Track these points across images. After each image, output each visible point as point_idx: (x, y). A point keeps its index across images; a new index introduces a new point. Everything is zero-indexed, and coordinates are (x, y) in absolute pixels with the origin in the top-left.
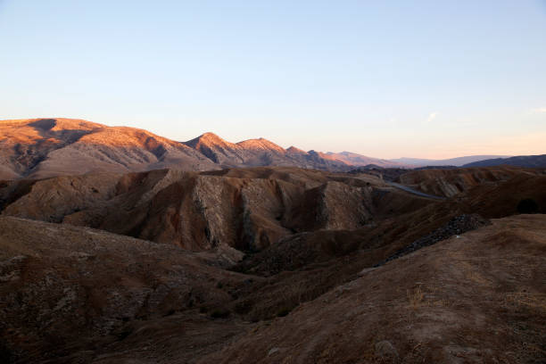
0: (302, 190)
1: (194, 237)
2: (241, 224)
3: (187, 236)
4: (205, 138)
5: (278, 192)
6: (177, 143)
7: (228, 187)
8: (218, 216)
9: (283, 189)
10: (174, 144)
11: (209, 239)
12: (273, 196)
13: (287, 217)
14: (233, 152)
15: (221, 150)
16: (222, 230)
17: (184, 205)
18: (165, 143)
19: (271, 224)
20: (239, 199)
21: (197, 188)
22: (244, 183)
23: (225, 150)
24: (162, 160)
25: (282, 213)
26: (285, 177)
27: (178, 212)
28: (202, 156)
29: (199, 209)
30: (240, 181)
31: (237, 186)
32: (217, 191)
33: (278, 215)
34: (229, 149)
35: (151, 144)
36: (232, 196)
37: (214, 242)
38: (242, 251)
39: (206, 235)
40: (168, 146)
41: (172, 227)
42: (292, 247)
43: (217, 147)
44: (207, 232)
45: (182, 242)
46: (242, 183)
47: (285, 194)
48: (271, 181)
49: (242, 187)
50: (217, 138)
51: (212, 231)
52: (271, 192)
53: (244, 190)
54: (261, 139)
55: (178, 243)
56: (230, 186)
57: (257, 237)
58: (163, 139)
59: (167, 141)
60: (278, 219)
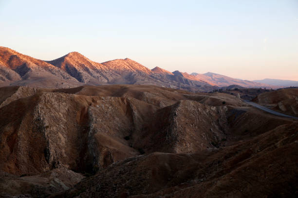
0: (155, 109)
1: (31, 157)
2: (86, 144)
3: (23, 156)
4: (71, 57)
5: (129, 111)
6: (42, 61)
7: (76, 105)
8: (60, 135)
9: (134, 108)
10: (39, 62)
11: (48, 161)
12: (123, 114)
13: (136, 137)
14: (98, 72)
15: (87, 70)
16: (63, 151)
17: (24, 124)
18: (29, 62)
19: (117, 144)
20: (86, 117)
21: (40, 106)
22: (93, 101)
23: (91, 70)
24: (25, 79)
25: (131, 132)
26: (139, 95)
27: (15, 131)
28: (66, 75)
29: (39, 128)
30: (89, 98)
31: (85, 104)
32: (62, 109)
33: (127, 135)
34: (94, 69)
35: (14, 62)
36: (79, 114)
37: (54, 163)
38: (83, 173)
39: (46, 156)
40: (32, 65)
41: (7, 148)
42: (121, 173)
43: (82, 66)
44: (46, 152)
45: (16, 165)
46: (90, 101)
47: (136, 113)
48: (123, 100)
49: (90, 105)
50: (82, 58)
51: (52, 151)
52: (122, 110)
53: (92, 108)
54: (126, 59)
55: (12, 166)
56: (77, 103)
57: (101, 158)
58: (28, 57)
59: (31, 59)
60: (127, 138)
